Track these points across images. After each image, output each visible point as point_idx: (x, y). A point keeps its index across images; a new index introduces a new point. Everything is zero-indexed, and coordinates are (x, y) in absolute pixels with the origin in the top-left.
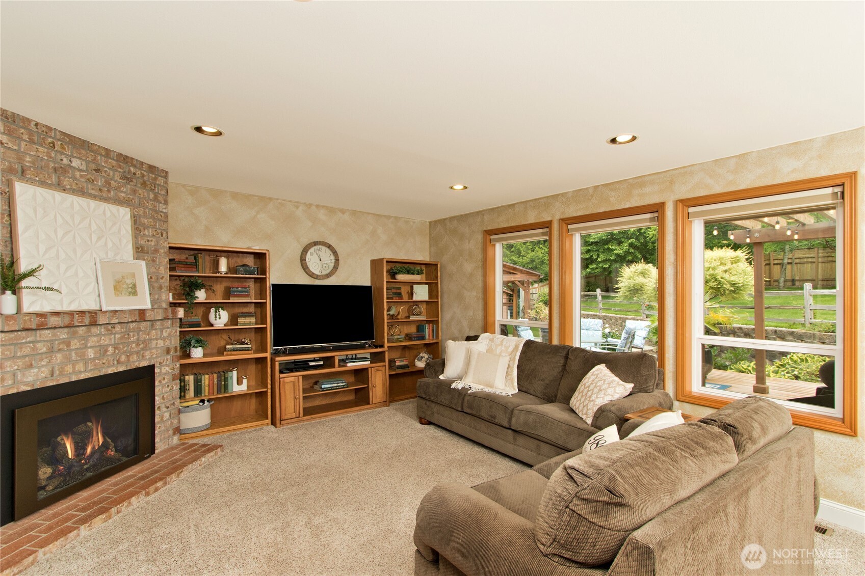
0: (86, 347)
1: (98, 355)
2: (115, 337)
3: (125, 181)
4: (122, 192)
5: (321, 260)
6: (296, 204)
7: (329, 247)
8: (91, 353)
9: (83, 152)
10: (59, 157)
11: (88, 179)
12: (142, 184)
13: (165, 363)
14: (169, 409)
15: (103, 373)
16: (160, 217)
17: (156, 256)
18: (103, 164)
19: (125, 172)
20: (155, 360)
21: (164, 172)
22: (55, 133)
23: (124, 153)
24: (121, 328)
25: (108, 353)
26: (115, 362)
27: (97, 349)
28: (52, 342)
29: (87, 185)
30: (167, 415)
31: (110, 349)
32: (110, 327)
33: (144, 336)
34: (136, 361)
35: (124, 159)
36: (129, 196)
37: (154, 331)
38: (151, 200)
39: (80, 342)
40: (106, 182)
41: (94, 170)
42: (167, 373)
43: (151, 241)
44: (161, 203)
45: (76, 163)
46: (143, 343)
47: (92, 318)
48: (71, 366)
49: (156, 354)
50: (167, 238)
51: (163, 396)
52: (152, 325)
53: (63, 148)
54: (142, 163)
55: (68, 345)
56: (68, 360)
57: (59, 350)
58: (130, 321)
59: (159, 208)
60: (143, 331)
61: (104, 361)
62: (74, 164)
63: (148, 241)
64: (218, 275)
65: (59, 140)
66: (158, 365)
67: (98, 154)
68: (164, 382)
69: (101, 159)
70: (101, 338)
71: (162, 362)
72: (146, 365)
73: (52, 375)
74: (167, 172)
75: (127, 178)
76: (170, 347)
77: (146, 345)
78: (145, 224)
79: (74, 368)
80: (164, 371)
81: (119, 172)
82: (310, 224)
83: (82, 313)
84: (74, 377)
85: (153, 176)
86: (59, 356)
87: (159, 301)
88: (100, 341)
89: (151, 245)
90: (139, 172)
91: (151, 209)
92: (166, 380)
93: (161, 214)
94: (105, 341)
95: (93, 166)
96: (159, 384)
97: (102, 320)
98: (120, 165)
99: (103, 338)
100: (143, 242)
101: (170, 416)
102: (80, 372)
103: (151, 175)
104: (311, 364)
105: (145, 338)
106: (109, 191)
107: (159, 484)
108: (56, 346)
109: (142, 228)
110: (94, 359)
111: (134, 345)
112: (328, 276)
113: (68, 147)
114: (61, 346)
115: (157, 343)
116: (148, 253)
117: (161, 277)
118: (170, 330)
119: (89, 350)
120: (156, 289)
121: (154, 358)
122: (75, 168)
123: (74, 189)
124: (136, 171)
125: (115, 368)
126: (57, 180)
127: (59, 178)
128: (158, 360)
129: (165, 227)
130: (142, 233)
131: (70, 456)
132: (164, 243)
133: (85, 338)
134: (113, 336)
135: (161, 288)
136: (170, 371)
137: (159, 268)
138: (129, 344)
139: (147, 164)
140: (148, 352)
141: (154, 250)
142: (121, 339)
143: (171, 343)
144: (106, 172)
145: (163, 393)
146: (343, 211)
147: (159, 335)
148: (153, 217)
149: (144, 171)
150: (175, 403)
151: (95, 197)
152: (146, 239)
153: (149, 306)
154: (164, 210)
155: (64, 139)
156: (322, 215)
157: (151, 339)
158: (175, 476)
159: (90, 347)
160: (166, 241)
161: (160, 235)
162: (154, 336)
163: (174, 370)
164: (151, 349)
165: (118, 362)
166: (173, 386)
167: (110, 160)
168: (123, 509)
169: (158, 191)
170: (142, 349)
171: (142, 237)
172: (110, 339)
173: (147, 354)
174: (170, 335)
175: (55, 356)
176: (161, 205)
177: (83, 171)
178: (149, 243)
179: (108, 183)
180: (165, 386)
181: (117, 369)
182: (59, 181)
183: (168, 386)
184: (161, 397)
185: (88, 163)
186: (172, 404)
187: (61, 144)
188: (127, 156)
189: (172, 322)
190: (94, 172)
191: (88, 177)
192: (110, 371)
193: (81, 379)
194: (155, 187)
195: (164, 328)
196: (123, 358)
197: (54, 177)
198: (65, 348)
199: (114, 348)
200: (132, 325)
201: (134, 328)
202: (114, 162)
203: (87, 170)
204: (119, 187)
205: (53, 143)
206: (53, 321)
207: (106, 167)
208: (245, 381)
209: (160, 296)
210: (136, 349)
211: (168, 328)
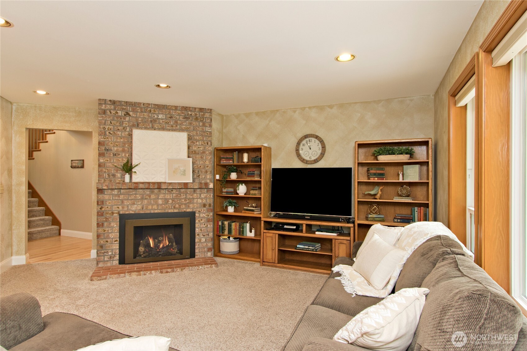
0: (158, 199)
1: (164, 203)
2: (173, 195)
3: (185, 120)
4: (184, 125)
5: (310, 149)
6: (294, 109)
7: (317, 137)
8: (160, 202)
9: (164, 110)
10: (153, 115)
11: (166, 123)
12: (195, 119)
13: (202, 211)
14: (205, 237)
15: (166, 211)
16: (207, 134)
17: (203, 155)
18: (174, 114)
19: (185, 115)
20: (196, 209)
21: (210, 110)
22: (151, 106)
23: (185, 106)
24: (176, 191)
25: (169, 203)
26: (173, 207)
27: (164, 200)
28: (143, 195)
29: (166, 126)
30: (203, 240)
31: (170, 201)
32: (170, 191)
33: (189, 196)
34: (185, 208)
35: (185, 108)
36: (188, 126)
37: (195, 194)
38: (201, 126)
39: (155, 196)
40: (175, 122)
41: (169, 117)
42: (204, 217)
43: (201, 147)
44: (207, 127)
45: (160, 116)
46: (189, 200)
47: (159, 186)
48: (151, 206)
49: (197, 206)
50: (211, 145)
51: (201, 229)
52: (195, 191)
53: (155, 111)
54: (195, 108)
55: (150, 197)
56: (149, 204)
57: (146, 198)
58: (179, 188)
59: (206, 130)
60: (189, 193)
61: (167, 206)
62: (160, 117)
63: (199, 148)
64: (243, 164)
65: (153, 108)
66: (198, 212)
67: (171, 110)
68: (201, 222)
69: (173, 111)
70: (165, 195)
71: (200, 211)
72: (190, 211)
73: (143, 209)
74: (211, 110)
75: (186, 118)
76: (206, 203)
77: (191, 201)
78: (197, 139)
79: (152, 207)
80: (201, 215)
81: (182, 116)
82: (304, 122)
83: (154, 183)
84: (152, 211)
85: (202, 113)
86: (146, 201)
87: (205, 179)
88: (165, 196)
89: (200, 150)
90: (194, 113)
91: (201, 131)
92: (203, 221)
93: (207, 133)
94: (168, 197)
95: (169, 116)
96: (198, 222)
97: (163, 186)
98: (183, 112)
99: (166, 195)
100: (196, 149)
101: (206, 240)
102: (155, 210)
103: (201, 113)
104: (285, 227)
105: (190, 197)
106: (176, 126)
107: (169, 270)
108: (145, 197)
109: (195, 142)
110: (162, 204)
111: (183, 200)
112: (316, 161)
113: (157, 110)
114: (147, 197)
115: (197, 201)
116: (198, 154)
117: (207, 166)
118: (206, 194)
119: (160, 200)
120: (203, 172)
121: (195, 208)
122: (160, 119)
123: (159, 128)
124: (192, 113)
125: (172, 210)
126: (152, 125)
127: (153, 124)
128: (198, 209)
129: (209, 139)
130: (195, 144)
131: (152, 246)
132: (209, 148)
133: (158, 195)
134: (172, 195)
135: (206, 172)
136: (206, 217)
137: (205, 161)
138: (180, 199)
139: (199, 108)
140: (192, 205)
141: (202, 152)
142: (176, 196)
143: (207, 201)
144: (175, 117)
145: (201, 227)
146: (331, 107)
147: (199, 197)
148: (202, 135)
149: (197, 112)
150: (209, 234)
151: (169, 130)
152: (197, 146)
153: (191, 181)
154: (209, 130)
155: (155, 107)
156: (313, 114)
157: (193, 198)
158: (180, 270)
159: (160, 199)
160: (210, 147)
161: (206, 144)
162: (195, 197)
163: (208, 216)
164: (193, 203)
165: (174, 207)
166: (207, 225)
167: (177, 111)
168: (147, 274)
169: (205, 121)
170: (188, 203)
171: (195, 146)
172: (170, 196)
173: (191, 206)
174: (207, 197)
175: (144, 201)
176: (207, 128)
177: (164, 119)
178: (199, 149)
179: (176, 122)
180: (202, 224)
181: (173, 210)
182: (153, 126)
183: (204, 224)
184: (200, 229)
185: (166, 115)
186: (207, 235)
187: (154, 110)
188: (187, 107)
189: (208, 191)
190: (169, 118)
191: (166, 121)
192: (170, 211)
193: (155, 212)
194: (203, 119)
195: (202, 193)
196: (177, 206)
197: (150, 125)
198: (149, 198)
199: (172, 200)
200: (182, 190)
201: (183, 192)
202: (180, 111)
203: (166, 119)
204: (182, 123)
205: (150, 110)
206: (141, 186)
207: (175, 115)
208: (253, 231)
209: (206, 176)
210: (184, 202)
211: (205, 193)
